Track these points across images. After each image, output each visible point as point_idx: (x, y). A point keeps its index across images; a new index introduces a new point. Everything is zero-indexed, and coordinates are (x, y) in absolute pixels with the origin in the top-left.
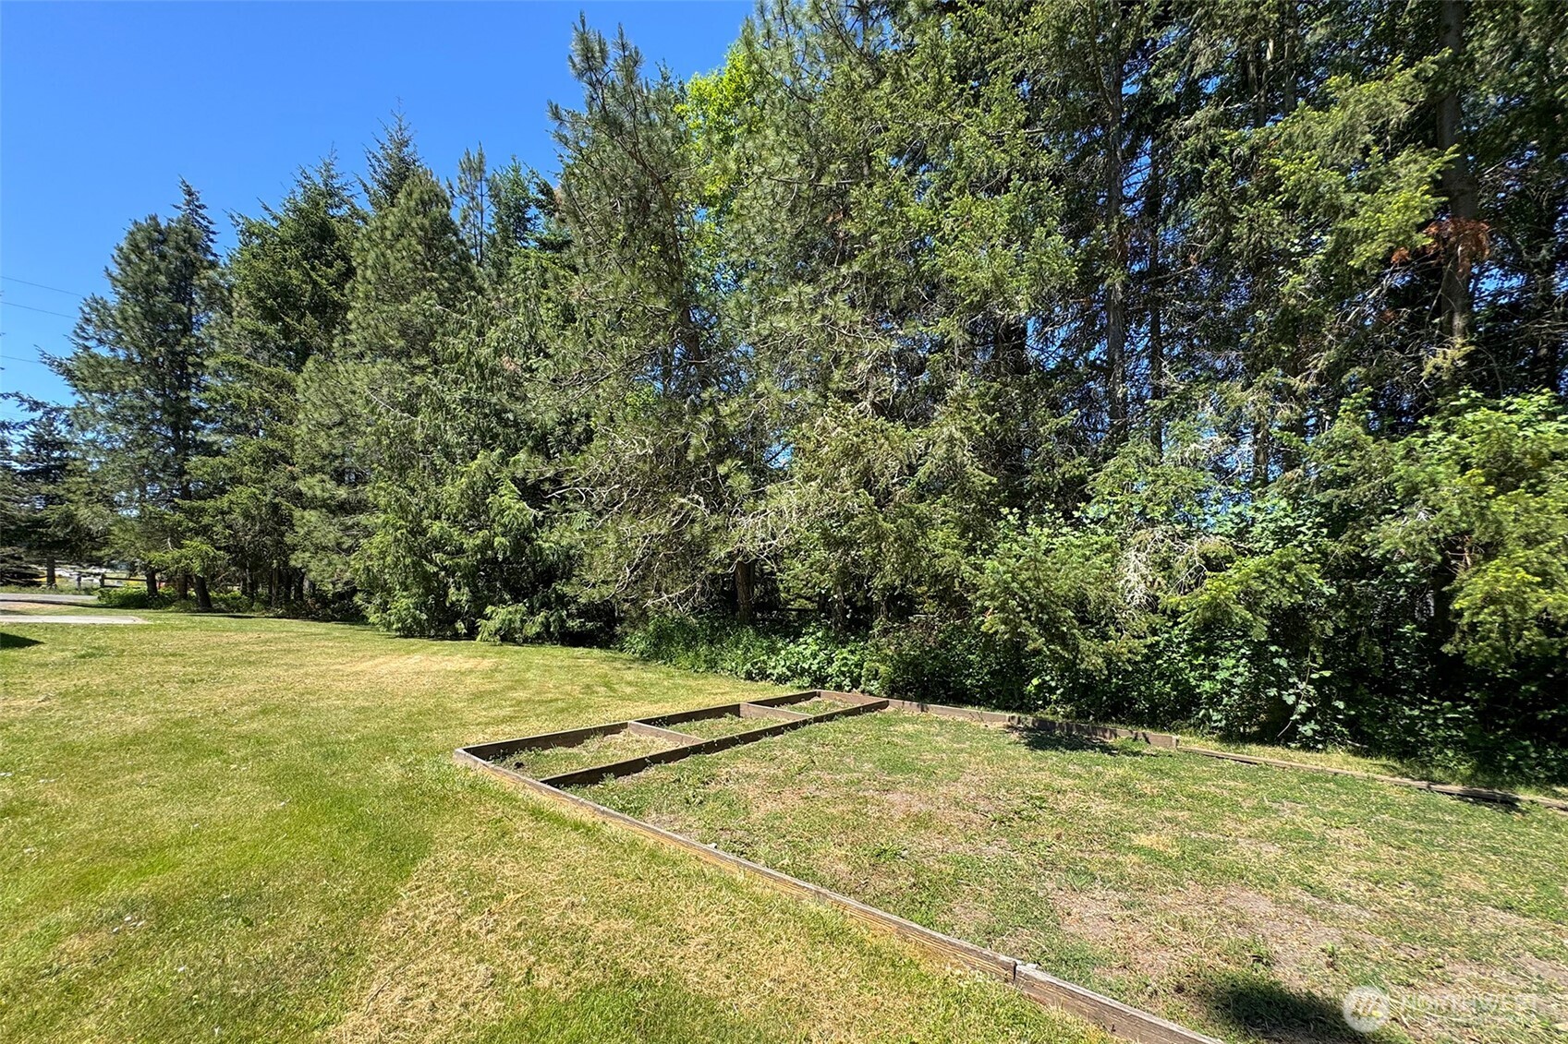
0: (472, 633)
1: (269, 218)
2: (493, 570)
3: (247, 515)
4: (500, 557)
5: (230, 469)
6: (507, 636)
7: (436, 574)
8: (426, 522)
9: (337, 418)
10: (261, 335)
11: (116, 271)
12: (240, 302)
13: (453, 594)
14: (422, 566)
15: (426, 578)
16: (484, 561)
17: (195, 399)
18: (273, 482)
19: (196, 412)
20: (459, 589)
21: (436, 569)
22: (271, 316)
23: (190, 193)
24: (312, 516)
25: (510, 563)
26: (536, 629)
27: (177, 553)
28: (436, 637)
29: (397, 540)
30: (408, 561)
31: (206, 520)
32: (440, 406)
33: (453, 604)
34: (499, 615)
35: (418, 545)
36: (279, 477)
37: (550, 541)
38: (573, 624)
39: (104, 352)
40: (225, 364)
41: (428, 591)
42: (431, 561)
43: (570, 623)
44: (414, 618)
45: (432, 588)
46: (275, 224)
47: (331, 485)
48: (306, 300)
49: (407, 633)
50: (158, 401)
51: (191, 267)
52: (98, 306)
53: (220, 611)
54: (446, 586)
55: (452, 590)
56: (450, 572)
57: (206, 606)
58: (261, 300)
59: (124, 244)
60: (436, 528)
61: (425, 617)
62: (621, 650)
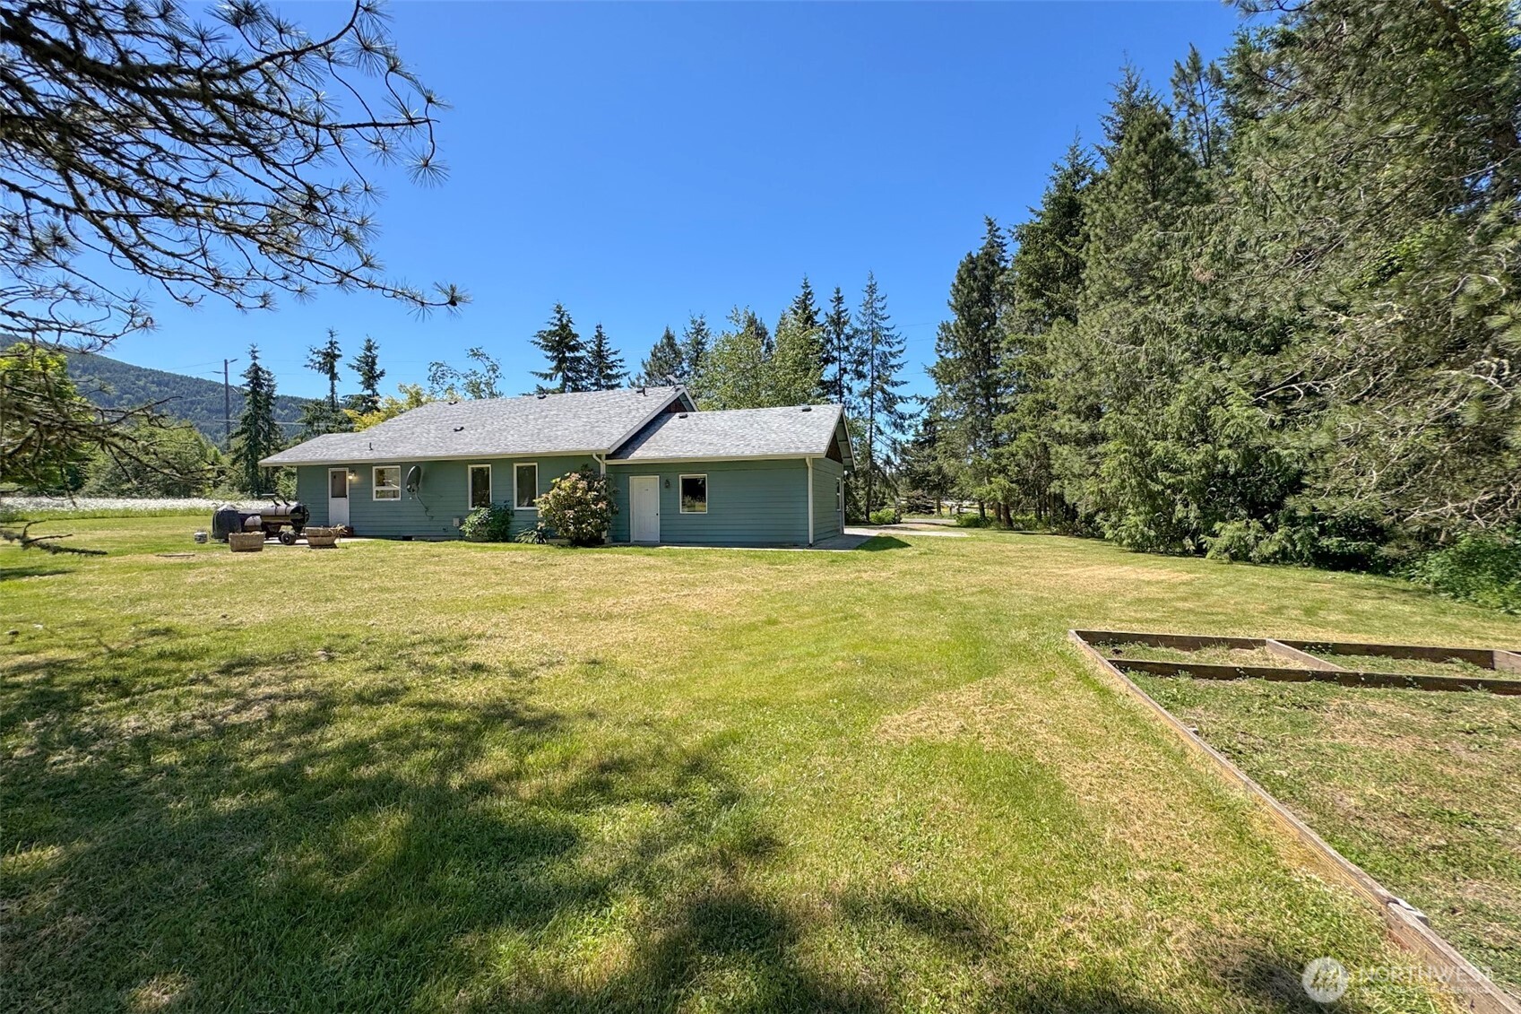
0: (1201, 551)
1: (1033, 217)
2: (1225, 485)
3: (1027, 455)
4: (1232, 470)
5: (1018, 421)
6: (1239, 554)
7: (1163, 492)
8: (1150, 444)
9: (1078, 365)
10: (1034, 311)
11: (953, 301)
12: (1019, 293)
13: (1180, 511)
14: (1146, 486)
15: (1152, 496)
16: (1212, 475)
17: (998, 373)
18: (1043, 426)
19: (998, 383)
20: (1186, 506)
21: (1160, 488)
22: (1037, 294)
23: (990, 224)
24: (1065, 450)
25: (1243, 476)
26: (1273, 548)
27: (988, 487)
28: (1166, 553)
29: (1121, 464)
30: (1133, 482)
31: (1004, 462)
32: (1162, 329)
33: (1180, 521)
34: (1228, 531)
35: (1144, 466)
36: (1046, 422)
37: (1289, 446)
38: (1327, 542)
39: (950, 356)
40: (1013, 342)
41: (1155, 509)
42: (1156, 481)
43: (1324, 542)
44: (1143, 534)
45: (1157, 505)
46: (1038, 220)
47: (1076, 423)
48: (1060, 272)
49: (1139, 547)
50: (977, 381)
51: (991, 278)
52: (945, 328)
53: (1019, 529)
54: (1173, 504)
55: (1179, 507)
56: (1175, 489)
57: (1010, 525)
58: (1030, 285)
59: (956, 282)
60: (1159, 448)
61: (1152, 533)
62: (1408, 579)
